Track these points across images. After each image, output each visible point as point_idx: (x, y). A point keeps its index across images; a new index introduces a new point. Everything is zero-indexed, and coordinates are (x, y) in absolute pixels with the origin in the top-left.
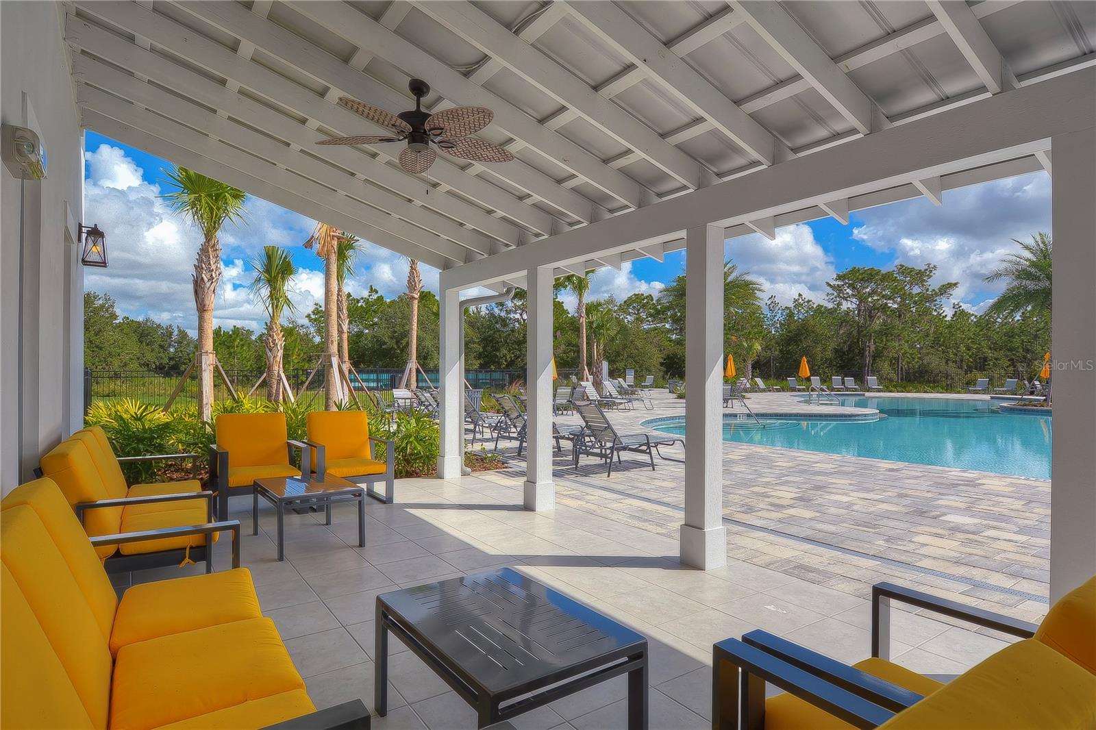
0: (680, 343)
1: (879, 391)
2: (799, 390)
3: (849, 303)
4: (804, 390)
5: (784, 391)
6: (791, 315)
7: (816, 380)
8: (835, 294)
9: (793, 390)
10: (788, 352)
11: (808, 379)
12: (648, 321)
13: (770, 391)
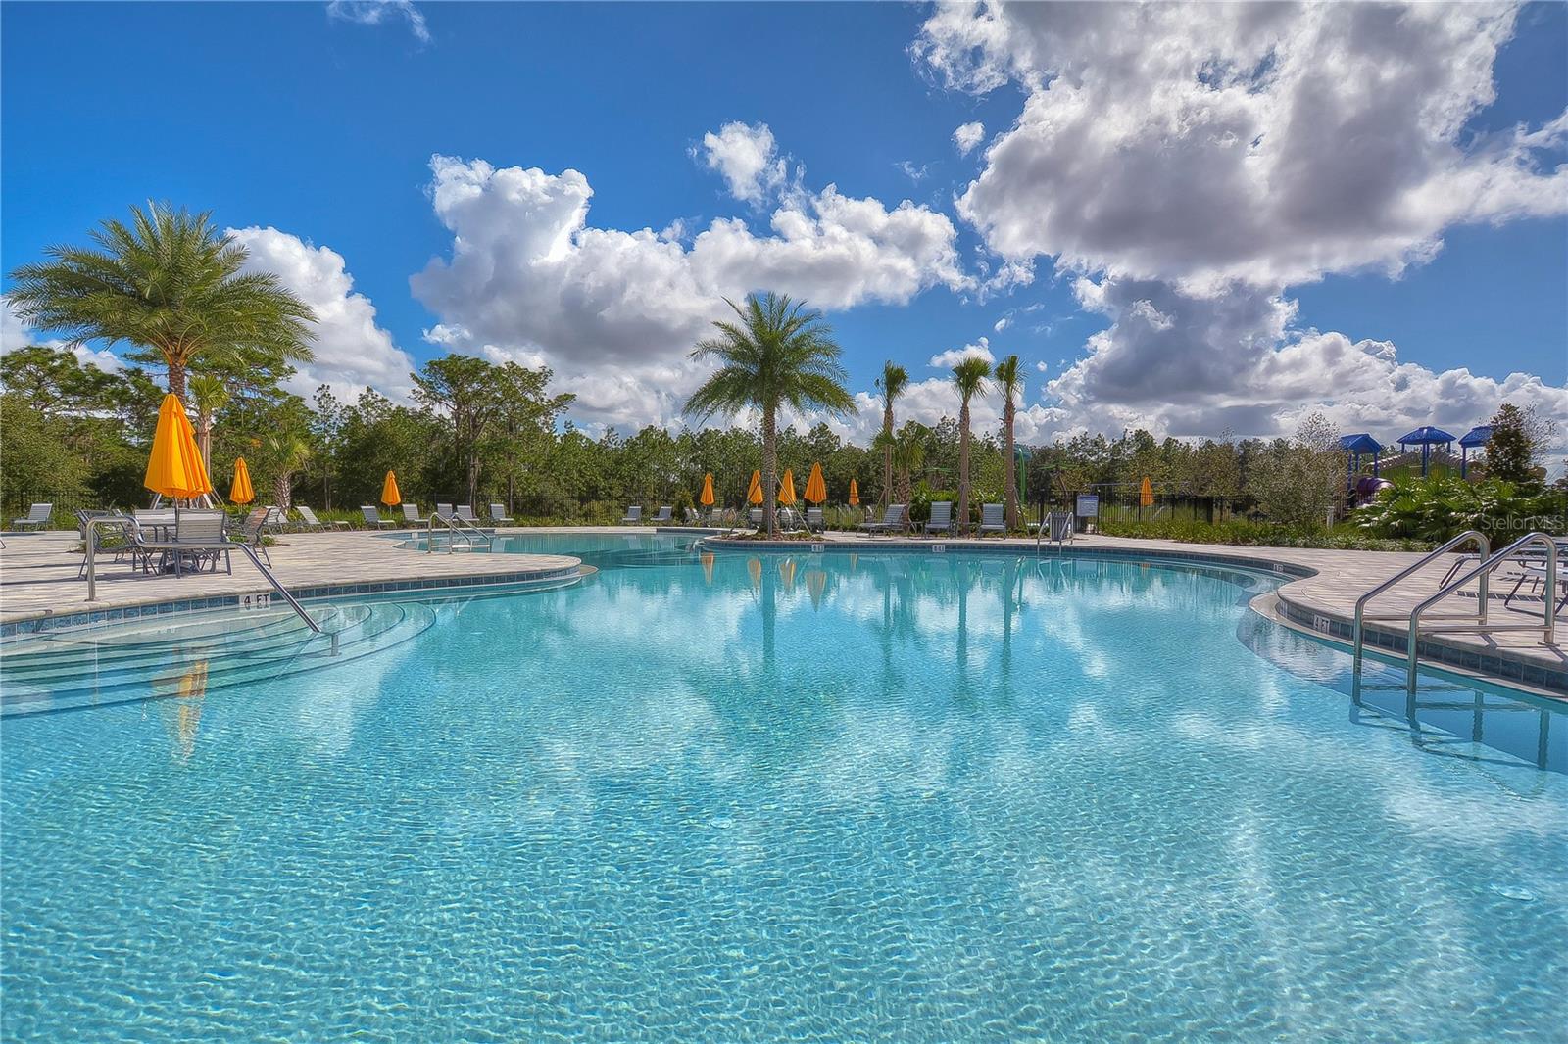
0: (146, 450)
1: (508, 525)
2: (383, 527)
3: (444, 407)
4: (390, 527)
5: (355, 528)
6: (356, 418)
7: (411, 511)
8: (424, 392)
9: (373, 526)
10: (353, 471)
11: (398, 508)
12: (66, 403)
13: (328, 529)
